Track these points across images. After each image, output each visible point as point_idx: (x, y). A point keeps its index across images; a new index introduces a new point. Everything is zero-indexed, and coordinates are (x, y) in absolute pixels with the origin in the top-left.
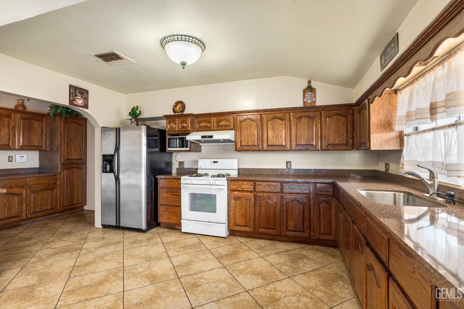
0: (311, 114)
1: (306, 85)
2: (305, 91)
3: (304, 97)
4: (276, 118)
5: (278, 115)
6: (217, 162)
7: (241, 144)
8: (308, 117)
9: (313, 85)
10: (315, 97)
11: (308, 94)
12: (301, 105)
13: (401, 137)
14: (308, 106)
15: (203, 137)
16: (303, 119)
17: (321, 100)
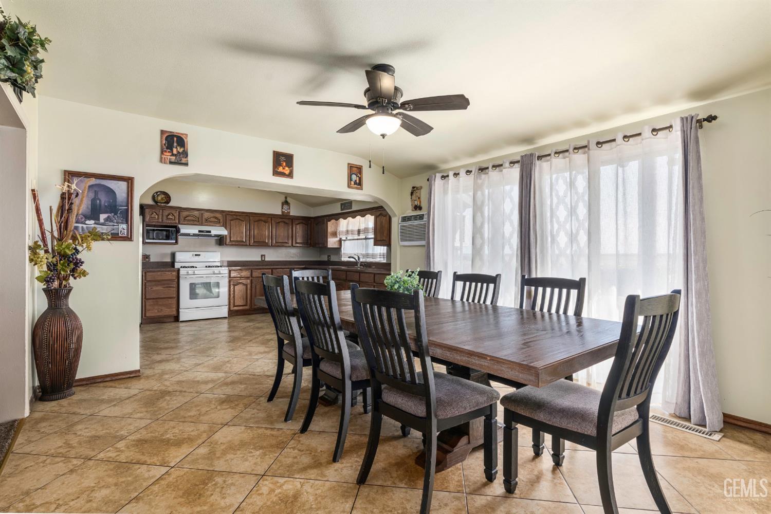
0: (287, 221)
1: (283, 199)
2: (283, 204)
3: (282, 208)
4: (261, 220)
5: (263, 219)
6: (199, 255)
7: (230, 239)
8: (284, 222)
9: (289, 200)
10: (289, 209)
11: (286, 207)
12: (280, 213)
13: (340, 241)
14: (285, 214)
15: (200, 231)
16: (281, 223)
17: (294, 212)
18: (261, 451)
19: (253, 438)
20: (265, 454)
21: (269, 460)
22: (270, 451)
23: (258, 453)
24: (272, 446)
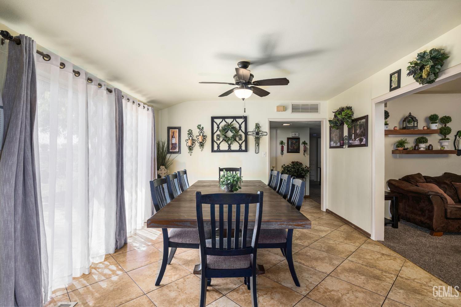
18: (307, 254)
19: (311, 261)
20: (306, 252)
21: (304, 250)
22: (303, 253)
23: (309, 254)
24: (302, 255)
